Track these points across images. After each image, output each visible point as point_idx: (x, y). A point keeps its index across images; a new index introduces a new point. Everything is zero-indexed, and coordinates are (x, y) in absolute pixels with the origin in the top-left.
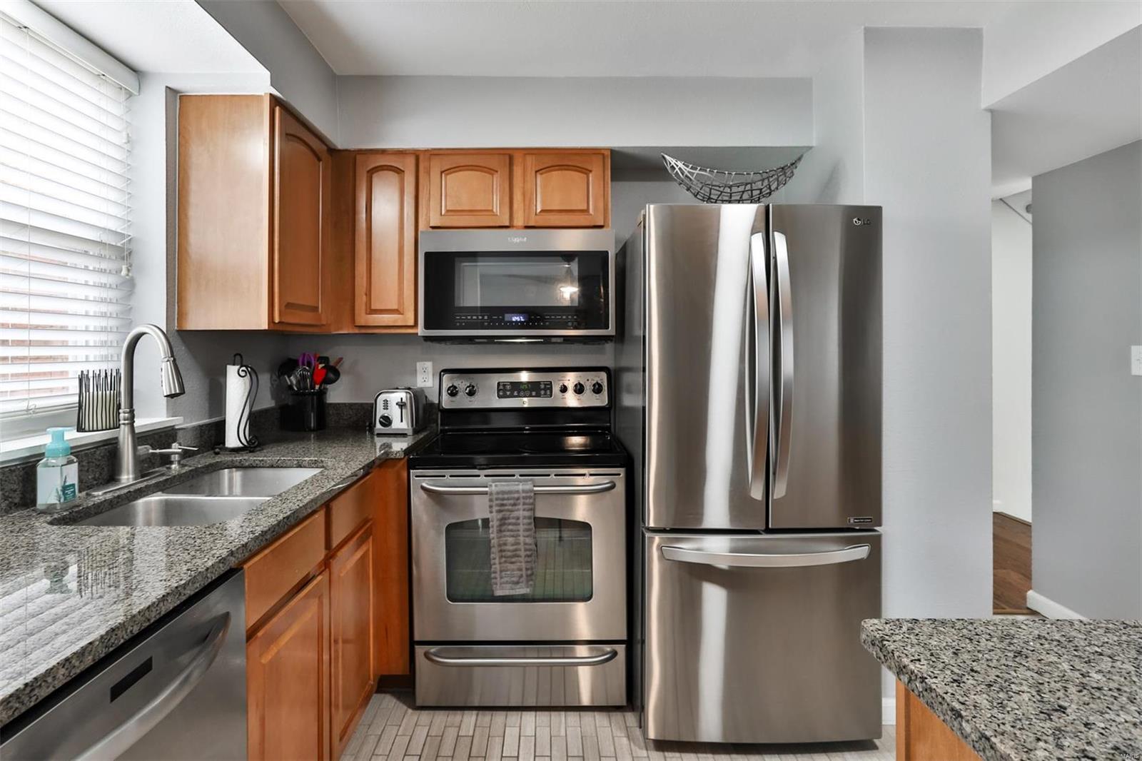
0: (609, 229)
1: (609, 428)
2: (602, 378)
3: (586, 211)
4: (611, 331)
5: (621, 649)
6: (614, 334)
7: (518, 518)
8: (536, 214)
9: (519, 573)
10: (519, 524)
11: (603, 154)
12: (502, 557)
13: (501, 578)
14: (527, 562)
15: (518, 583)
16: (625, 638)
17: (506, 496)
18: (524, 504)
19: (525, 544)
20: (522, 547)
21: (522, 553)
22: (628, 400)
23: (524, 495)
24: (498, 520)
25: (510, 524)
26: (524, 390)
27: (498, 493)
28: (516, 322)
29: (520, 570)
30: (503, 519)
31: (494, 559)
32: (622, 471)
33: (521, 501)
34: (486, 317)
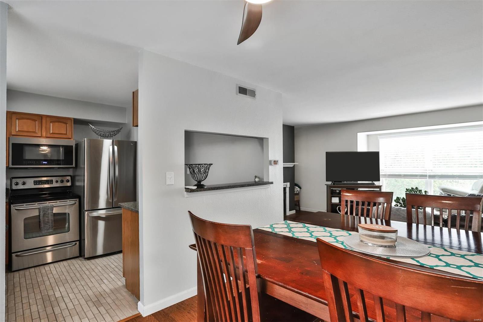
0: (73, 139)
1: (71, 192)
2: (69, 178)
3: (66, 134)
4: (74, 165)
5: (78, 243)
6: (74, 166)
7: (49, 213)
8: (50, 134)
9: (49, 227)
10: (49, 215)
11: (71, 120)
12: (44, 223)
13: (44, 229)
14: (52, 224)
15: (49, 229)
16: (79, 239)
17: (45, 208)
18: (51, 209)
19: (51, 219)
20: (50, 220)
21: (50, 222)
22: (78, 184)
23: (51, 207)
24: (43, 214)
25: (46, 215)
26: (43, 182)
27: (43, 207)
28: (45, 163)
29: (50, 226)
30: (45, 213)
31: (41, 224)
32: (78, 200)
33: (50, 209)
34: (34, 162)
